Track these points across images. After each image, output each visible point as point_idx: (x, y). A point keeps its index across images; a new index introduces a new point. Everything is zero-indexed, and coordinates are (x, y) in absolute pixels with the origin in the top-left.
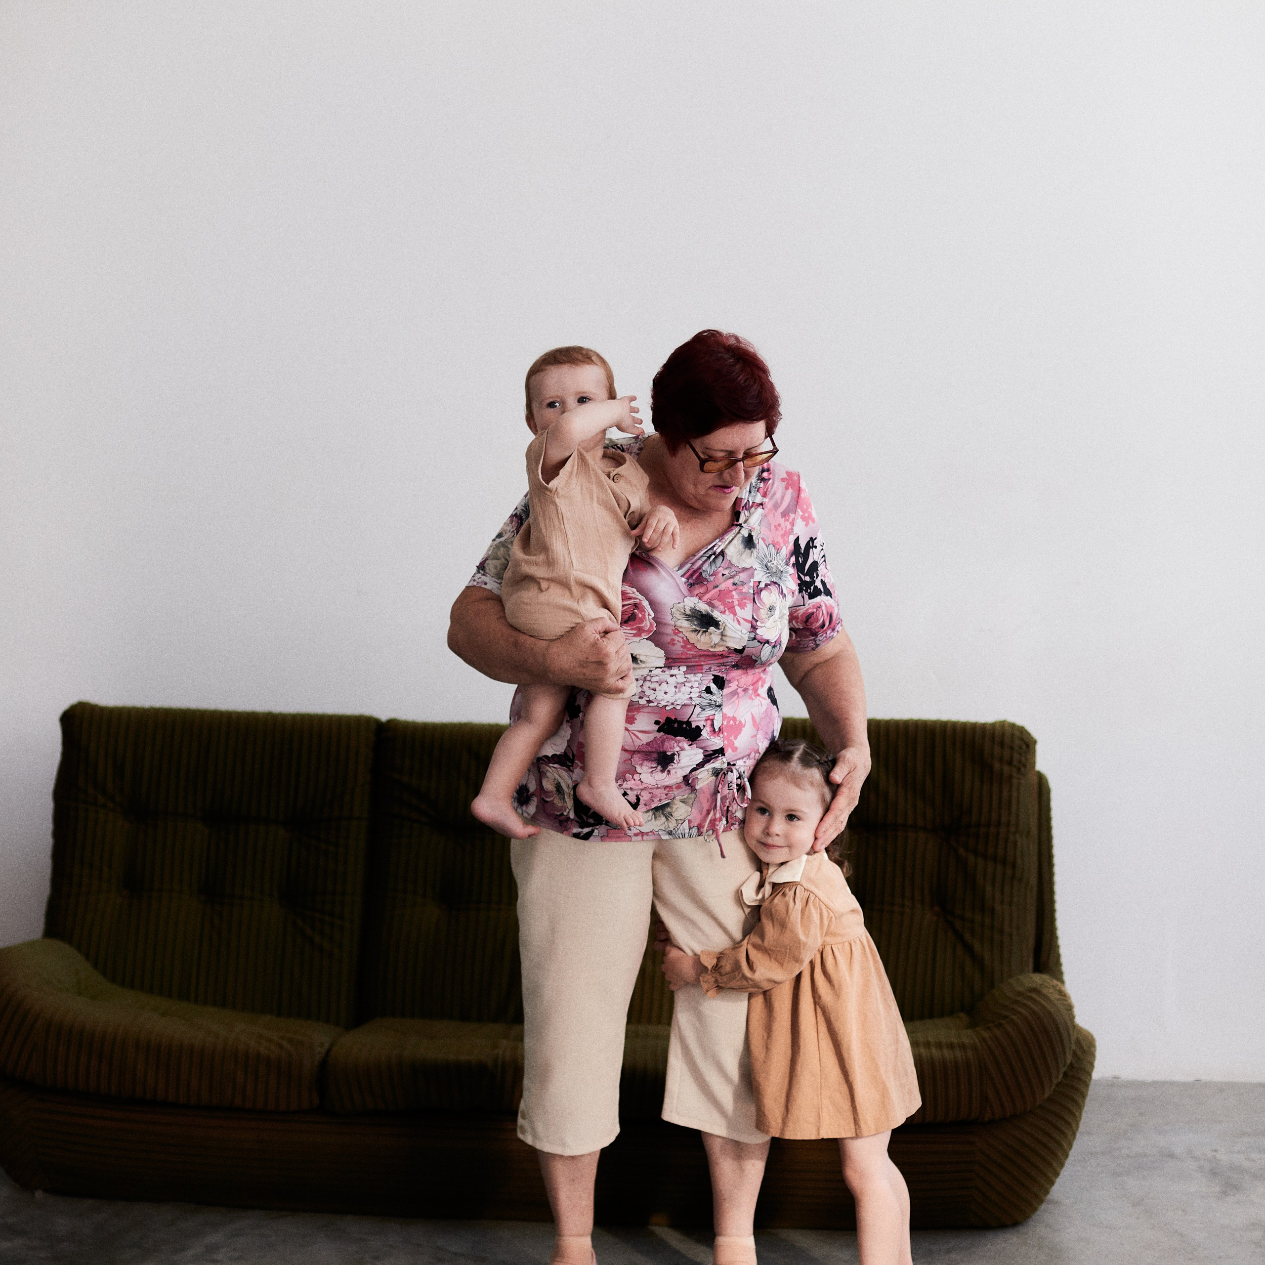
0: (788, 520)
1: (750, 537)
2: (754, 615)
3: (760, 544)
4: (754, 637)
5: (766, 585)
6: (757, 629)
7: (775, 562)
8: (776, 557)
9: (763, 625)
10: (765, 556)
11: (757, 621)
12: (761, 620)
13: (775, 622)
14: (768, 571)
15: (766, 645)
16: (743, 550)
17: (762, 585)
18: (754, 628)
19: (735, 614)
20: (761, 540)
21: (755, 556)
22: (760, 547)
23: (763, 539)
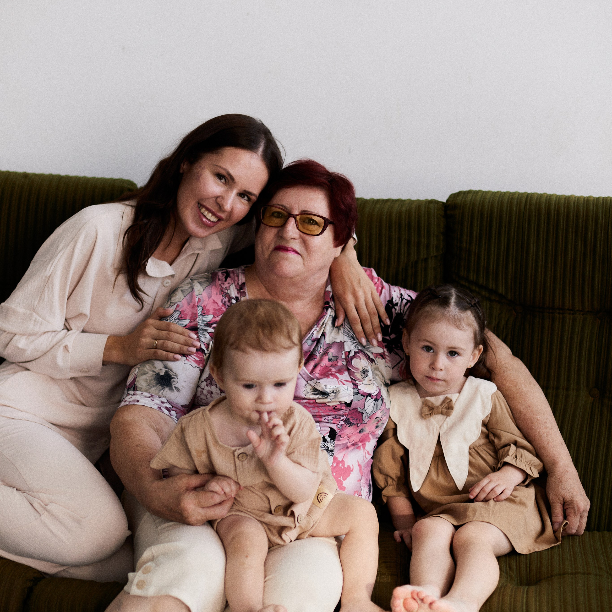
2: (351, 377)
4: (357, 392)
5: (355, 353)
6: (358, 386)
9: (361, 383)
11: (355, 381)
12: (358, 379)
13: (370, 381)
14: (355, 341)
15: (369, 398)
17: (352, 354)
18: (355, 386)
19: (338, 378)
21: (342, 332)
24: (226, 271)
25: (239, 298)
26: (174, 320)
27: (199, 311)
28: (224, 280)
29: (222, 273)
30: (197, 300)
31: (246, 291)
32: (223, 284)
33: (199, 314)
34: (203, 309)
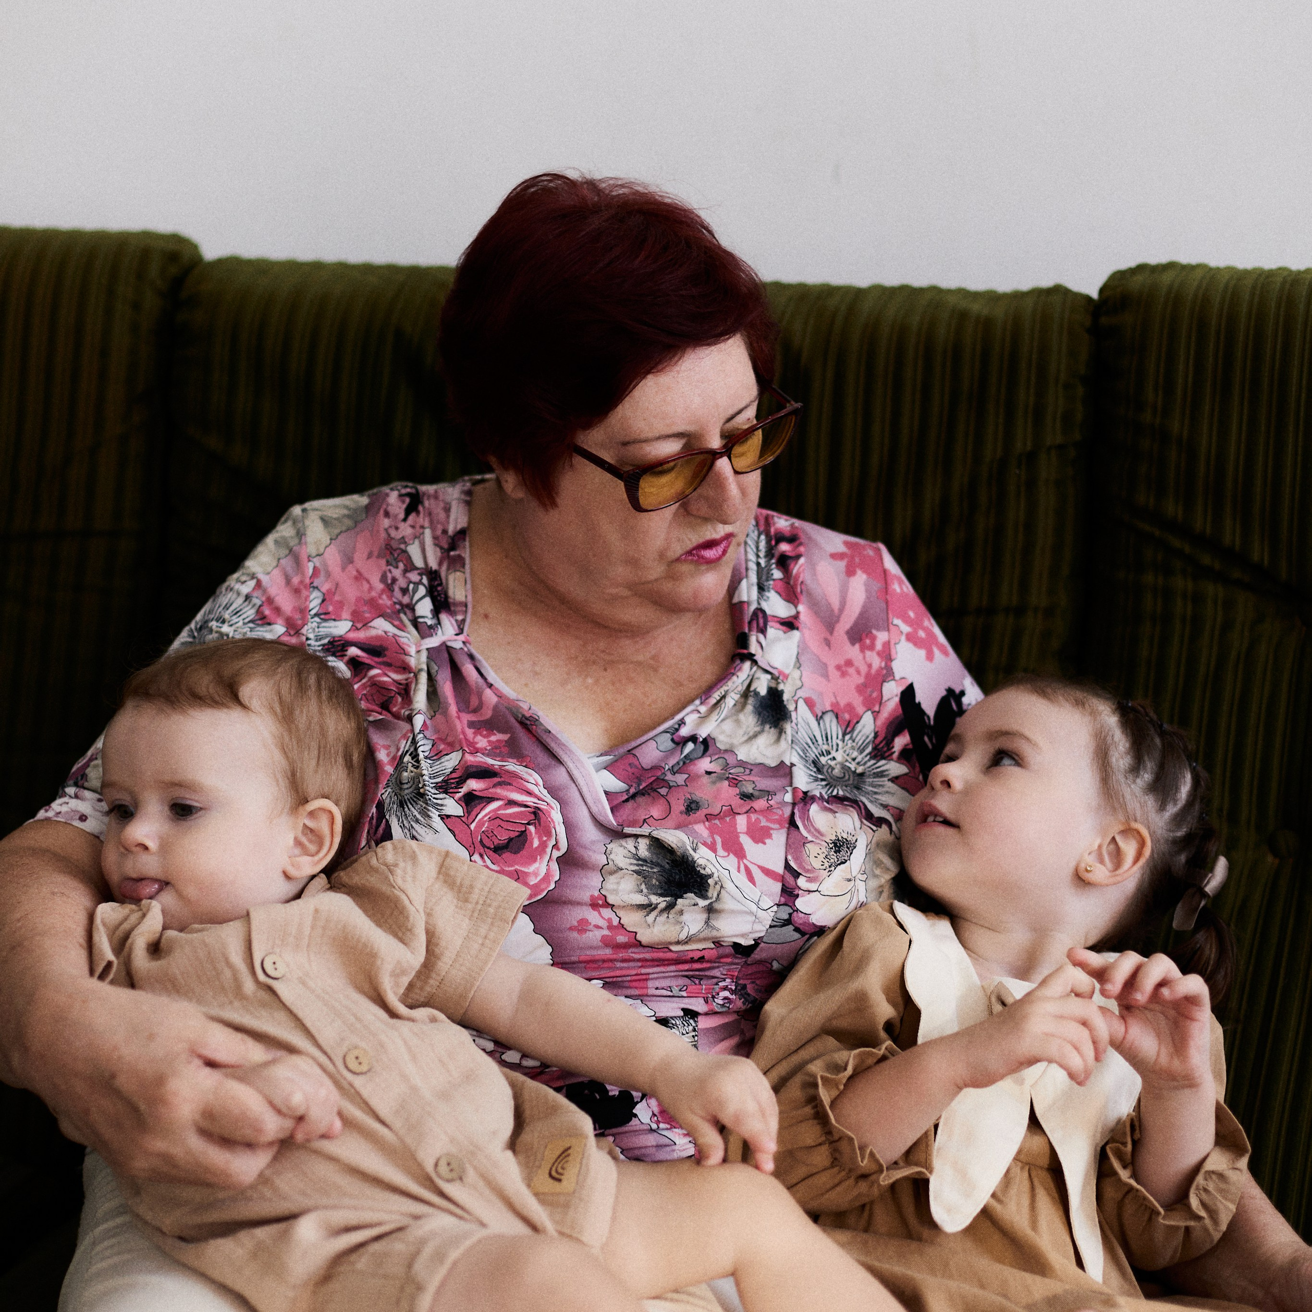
0: (872, 647)
1: (775, 695)
3: (801, 716)
6: (797, 896)
7: (839, 756)
8: (840, 743)
9: (813, 886)
10: (814, 740)
11: (797, 875)
12: (808, 871)
13: (849, 880)
14: (820, 776)
16: (758, 729)
18: (789, 894)
19: (740, 853)
20: (802, 705)
21: (789, 740)
22: (800, 719)
23: (810, 703)
24: (413, 491)
25: (443, 574)
26: (241, 623)
27: (314, 602)
28: (402, 516)
29: (401, 496)
30: (311, 571)
31: (466, 555)
32: (397, 528)
33: (313, 612)
34: (323, 601)
